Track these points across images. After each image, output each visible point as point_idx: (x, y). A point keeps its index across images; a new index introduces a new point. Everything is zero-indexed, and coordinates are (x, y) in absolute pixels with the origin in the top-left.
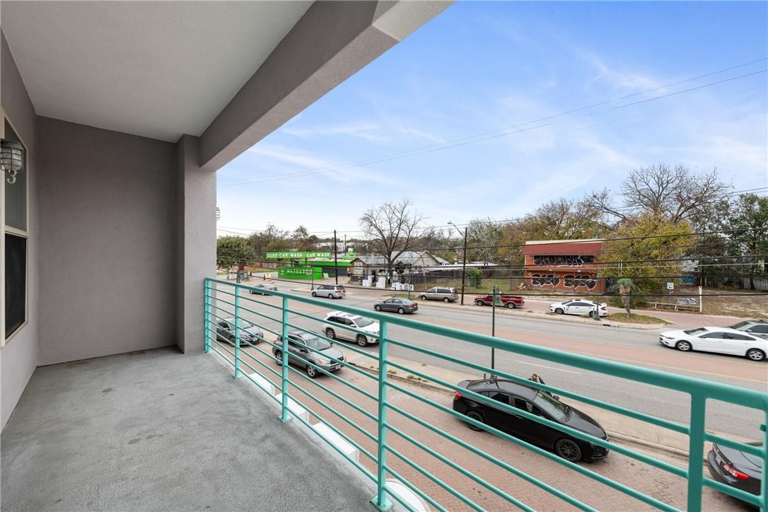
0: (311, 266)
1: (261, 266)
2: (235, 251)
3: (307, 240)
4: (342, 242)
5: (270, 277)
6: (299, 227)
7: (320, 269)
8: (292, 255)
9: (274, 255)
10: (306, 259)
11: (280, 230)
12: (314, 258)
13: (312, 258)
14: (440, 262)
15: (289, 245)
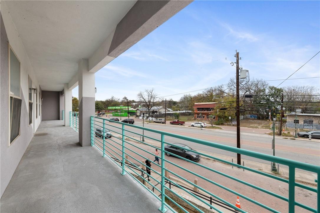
1: (109, 112)
3: (128, 102)
6: (124, 97)
11: (116, 98)
14: (169, 110)
15: (120, 104)
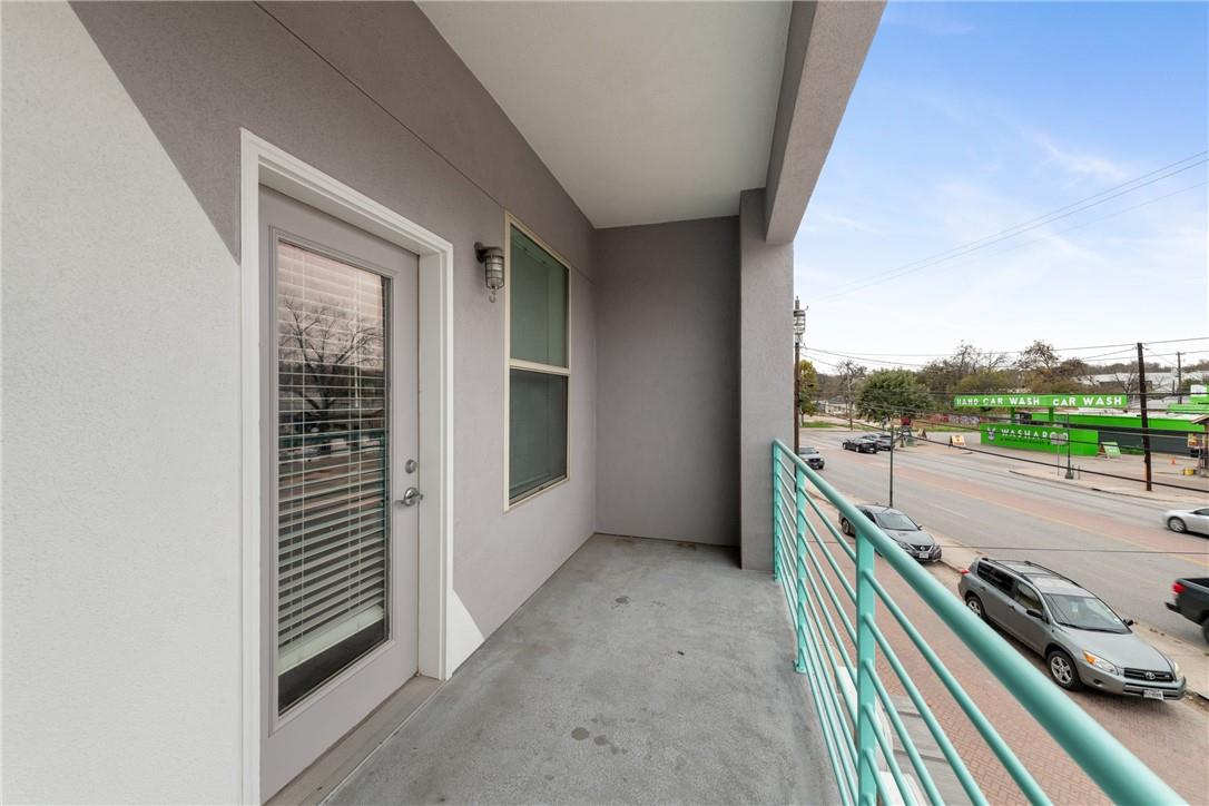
0: (1065, 425)
2: (895, 394)
3: (1054, 370)
4: (1167, 370)
5: (962, 440)
6: (1032, 344)
7: (1093, 435)
8: (1013, 401)
9: (973, 401)
10: (1051, 409)
11: (985, 353)
12: (1075, 408)
13: (1068, 407)
15: (1007, 381)
